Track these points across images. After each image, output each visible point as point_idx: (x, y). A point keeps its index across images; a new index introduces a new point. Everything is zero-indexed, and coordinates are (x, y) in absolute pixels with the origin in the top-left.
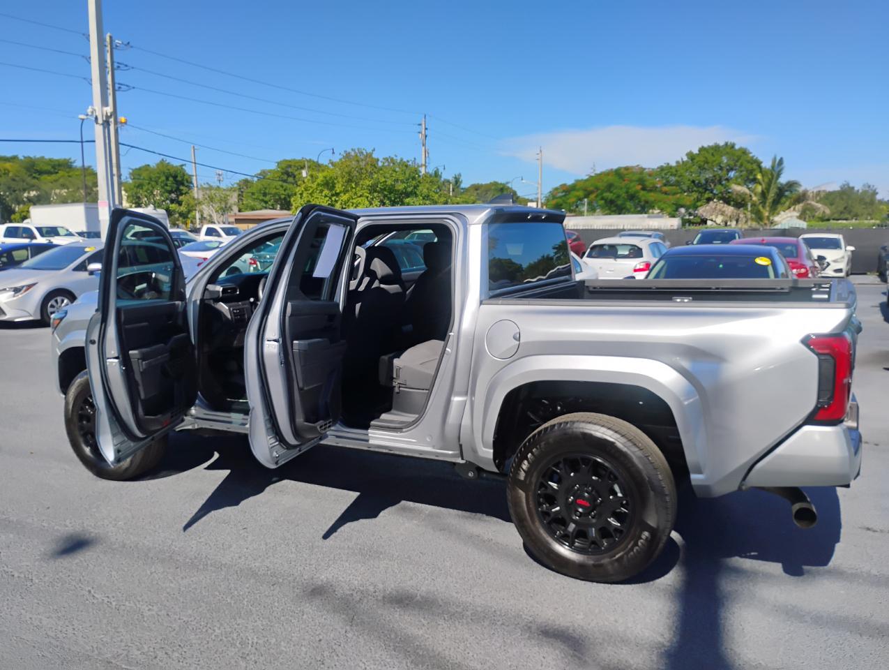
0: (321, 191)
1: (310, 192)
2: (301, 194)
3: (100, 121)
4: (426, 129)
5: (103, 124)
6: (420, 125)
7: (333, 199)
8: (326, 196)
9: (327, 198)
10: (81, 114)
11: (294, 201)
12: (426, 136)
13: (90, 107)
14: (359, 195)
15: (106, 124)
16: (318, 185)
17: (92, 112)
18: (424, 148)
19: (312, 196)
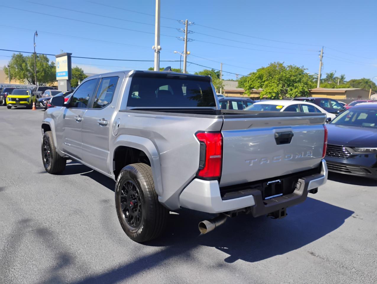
0: (257, 80)
1: (252, 80)
2: (248, 81)
3: (156, 51)
4: (323, 53)
5: (157, 52)
6: (320, 51)
7: (262, 83)
8: (259, 82)
9: (259, 83)
10: (175, 51)
11: (246, 84)
12: (322, 57)
13: (153, 46)
14: (273, 82)
15: (158, 52)
16: (256, 77)
17: (154, 48)
18: (321, 62)
19: (253, 82)
